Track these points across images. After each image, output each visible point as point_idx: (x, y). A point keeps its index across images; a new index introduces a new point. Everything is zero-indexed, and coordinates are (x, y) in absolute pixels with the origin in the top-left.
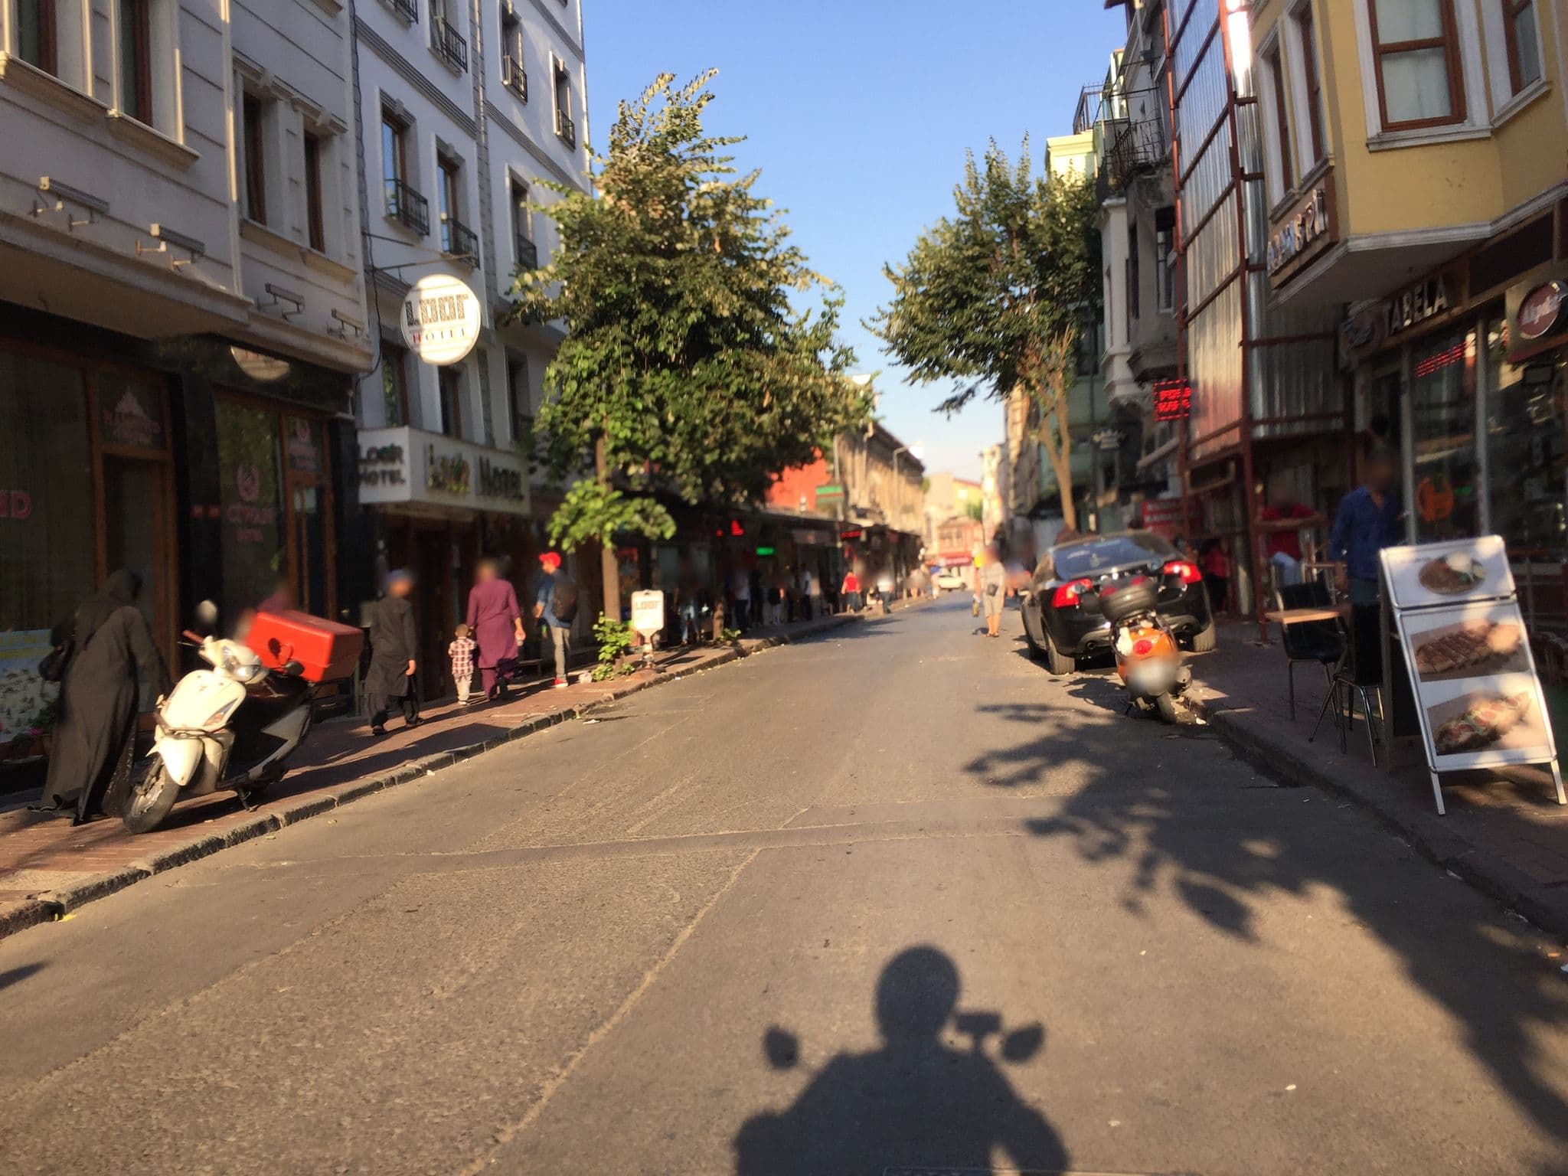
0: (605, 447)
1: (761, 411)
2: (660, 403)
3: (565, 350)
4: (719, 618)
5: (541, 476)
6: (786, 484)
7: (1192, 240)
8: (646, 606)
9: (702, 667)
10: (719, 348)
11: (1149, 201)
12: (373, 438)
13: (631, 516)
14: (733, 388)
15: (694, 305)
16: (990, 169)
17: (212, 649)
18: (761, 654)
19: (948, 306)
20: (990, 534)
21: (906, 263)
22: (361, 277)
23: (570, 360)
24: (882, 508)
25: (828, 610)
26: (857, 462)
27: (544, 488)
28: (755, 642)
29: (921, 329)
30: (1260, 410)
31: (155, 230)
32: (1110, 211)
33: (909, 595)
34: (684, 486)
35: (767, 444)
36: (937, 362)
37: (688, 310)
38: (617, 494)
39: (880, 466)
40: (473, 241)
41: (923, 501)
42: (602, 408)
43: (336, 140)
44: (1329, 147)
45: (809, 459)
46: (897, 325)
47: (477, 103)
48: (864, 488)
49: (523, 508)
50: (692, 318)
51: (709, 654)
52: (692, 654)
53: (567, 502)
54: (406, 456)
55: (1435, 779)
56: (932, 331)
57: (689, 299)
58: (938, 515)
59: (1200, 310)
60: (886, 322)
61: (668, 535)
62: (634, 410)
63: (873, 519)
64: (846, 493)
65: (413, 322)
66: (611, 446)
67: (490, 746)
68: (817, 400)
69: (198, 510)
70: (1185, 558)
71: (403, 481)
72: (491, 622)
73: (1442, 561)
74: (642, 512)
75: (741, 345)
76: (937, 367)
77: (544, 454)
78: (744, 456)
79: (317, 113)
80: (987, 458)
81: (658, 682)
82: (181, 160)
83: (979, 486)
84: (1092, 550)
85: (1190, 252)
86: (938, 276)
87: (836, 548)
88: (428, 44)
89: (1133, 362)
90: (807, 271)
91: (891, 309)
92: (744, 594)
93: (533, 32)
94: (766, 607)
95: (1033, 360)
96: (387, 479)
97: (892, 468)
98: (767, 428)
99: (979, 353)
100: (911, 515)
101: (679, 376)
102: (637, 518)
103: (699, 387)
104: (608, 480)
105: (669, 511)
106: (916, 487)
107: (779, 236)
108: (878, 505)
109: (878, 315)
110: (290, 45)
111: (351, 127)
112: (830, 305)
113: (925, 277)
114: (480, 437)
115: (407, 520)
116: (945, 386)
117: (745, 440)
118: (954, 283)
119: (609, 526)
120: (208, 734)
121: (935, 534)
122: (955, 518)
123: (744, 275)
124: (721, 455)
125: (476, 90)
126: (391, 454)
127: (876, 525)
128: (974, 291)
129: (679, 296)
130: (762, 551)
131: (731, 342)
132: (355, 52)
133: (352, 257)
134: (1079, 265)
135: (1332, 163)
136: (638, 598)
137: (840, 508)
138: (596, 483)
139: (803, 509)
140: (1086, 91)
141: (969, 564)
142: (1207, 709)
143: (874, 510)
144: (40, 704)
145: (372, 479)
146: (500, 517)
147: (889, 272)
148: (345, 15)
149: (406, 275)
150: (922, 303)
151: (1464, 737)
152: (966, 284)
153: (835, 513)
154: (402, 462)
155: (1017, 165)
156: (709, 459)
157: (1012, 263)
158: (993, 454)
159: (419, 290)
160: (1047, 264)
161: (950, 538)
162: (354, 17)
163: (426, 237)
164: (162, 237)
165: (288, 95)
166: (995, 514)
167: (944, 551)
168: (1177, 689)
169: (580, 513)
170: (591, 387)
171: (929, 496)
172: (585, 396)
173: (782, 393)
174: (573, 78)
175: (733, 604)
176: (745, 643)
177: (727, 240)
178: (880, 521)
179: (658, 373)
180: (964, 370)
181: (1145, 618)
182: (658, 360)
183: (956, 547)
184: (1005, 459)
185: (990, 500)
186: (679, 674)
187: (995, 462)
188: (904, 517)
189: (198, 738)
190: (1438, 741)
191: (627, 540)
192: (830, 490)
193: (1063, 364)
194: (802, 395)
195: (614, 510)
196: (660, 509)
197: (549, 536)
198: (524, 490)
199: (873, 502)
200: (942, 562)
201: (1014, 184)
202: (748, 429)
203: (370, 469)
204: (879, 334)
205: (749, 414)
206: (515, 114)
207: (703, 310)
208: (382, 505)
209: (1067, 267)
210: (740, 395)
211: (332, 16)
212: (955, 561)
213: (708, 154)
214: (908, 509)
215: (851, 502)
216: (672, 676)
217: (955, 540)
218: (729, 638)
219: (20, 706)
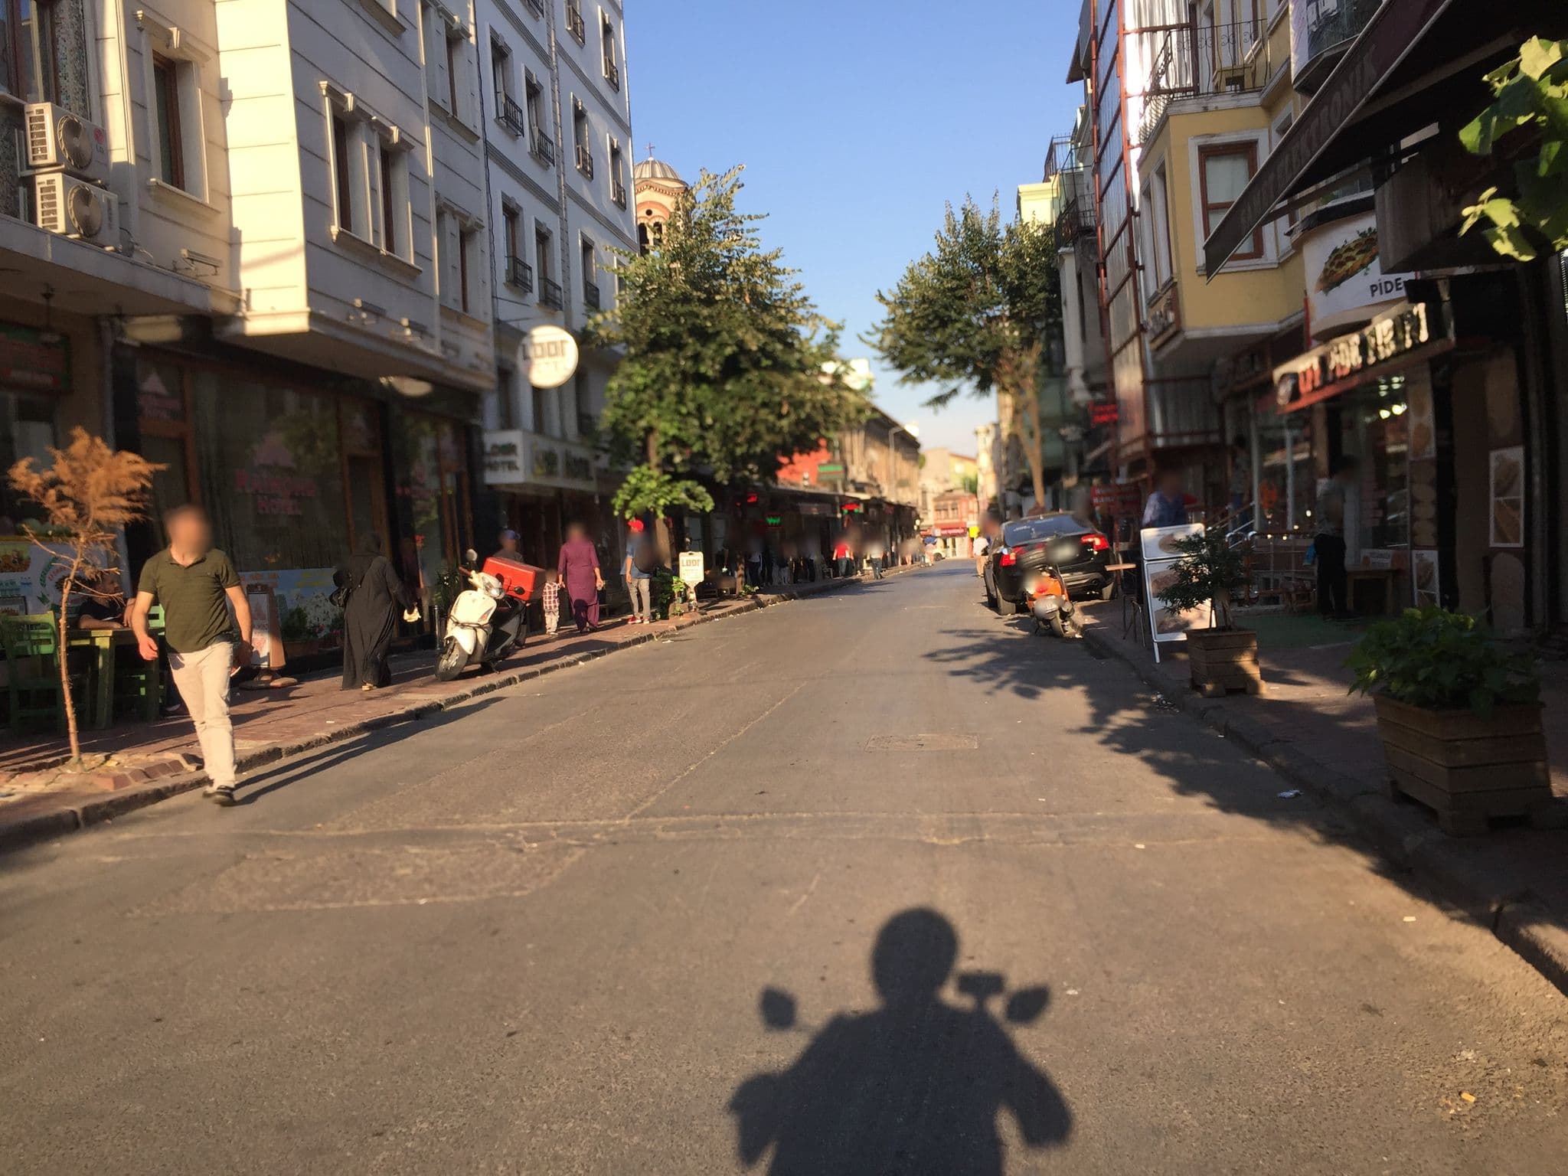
0: (655, 442)
1: (780, 416)
2: (700, 409)
3: (627, 368)
4: (740, 576)
5: (604, 461)
6: (798, 467)
7: (1111, 300)
8: (689, 563)
9: (731, 612)
10: (746, 370)
11: (1091, 257)
12: (494, 438)
13: (678, 494)
14: (759, 400)
15: (730, 342)
16: (966, 218)
17: (476, 578)
18: (775, 605)
19: (932, 326)
20: (984, 507)
21: (896, 290)
22: (491, 329)
23: (629, 377)
24: (879, 482)
25: (829, 573)
26: (854, 442)
27: (606, 471)
28: (770, 597)
29: (909, 343)
30: (1158, 428)
31: (358, 303)
32: (1065, 257)
33: (904, 563)
34: (715, 472)
35: (784, 440)
36: (924, 369)
37: (725, 345)
38: (667, 477)
39: (877, 444)
40: (558, 292)
41: (919, 475)
42: (655, 412)
43: (478, 235)
44: (1175, 270)
45: (814, 447)
46: (888, 340)
47: (560, 188)
48: (862, 464)
49: (590, 487)
50: (728, 351)
51: (736, 604)
52: (721, 604)
53: (628, 482)
54: (520, 450)
55: (1156, 646)
56: (919, 345)
57: (725, 335)
58: (934, 488)
59: (1119, 351)
60: (879, 336)
61: (709, 509)
62: (680, 413)
63: (871, 493)
64: (846, 470)
65: (526, 358)
66: (662, 440)
67: (609, 652)
68: (826, 410)
69: (399, 491)
70: (1099, 533)
71: (517, 468)
72: (577, 571)
73: (1172, 535)
74: (687, 491)
75: (766, 368)
76: (923, 373)
77: (606, 446)
78: (767, 449)
79: (467, 218)
80: (982, 436)
81: (703, 621)
82: (412, 273)
83: (974, 460)
84: (1033, 525)
85: (1111, 309)
86: (924, 302)
87: (836, 519)
88: (529, 150)
89: (1085, 376)
90: (817, 316)
91: (884, 326)
92: (756, 558)
93: (596, 119)
94: (776, 568)
95: (1007, 368)
96: (506, 466)
97: (888, 445)
98: (786, 430)
99: (960, 363)
100: (907, 489)
101: (715, 390)
102: (683, 496)
103: (732, 398)
104: (658, 466)
105: (709, 491)
106: (912, 463)
107: (794, 290)
108: (875, 480)
109: (872, 330)
110: (451, 173)
111: (485, 223)
112: (833, 329)
113: (912, 302)
114: (557, 433)
115: (514, 495)
116: (932, 388)
117: (768, 438)
118: (936, 308)
119: (662, 502)
120: (481, 627)
121: (931, 506)
122: (951, 491)
123: (767, 319)
124: (749, 447)
125: (559, 177)
126: (510, 449)
127: (873, 498)
128: (953, 314)
129: (718, 333)
130: (771, 521)
131: (756, 365)
132: (487, 166)
133: (486, 314)
134: (1042, 295)
135: (1175, 280)
136: (684, 557)
137: (839, 484)
138: (649, 469)
139: (806, 483)
140: (1055, 141)
141: (963, 535)
142: (1084, 629)
143: (873, 483)
144: (332, 616)
145: (493, 467)
146: (573, 492)
147: (881, 298)
148: (480, 142)
149: (522, 326)
150: (910, 323)
151: (1172, 625)
152: (947, 309)
153: (835, 487)
154: (516, 454)
155: (988, 216)
156: (739, 451)
157: (985, 293)
158: (988, 431)
159: (532, 337)
160: (1015, 293)
161: (946, 510)
162: (486, 142)
163: (529, 294)
164: (363, 309)
165: (451, 209)
166: (989, 487)
167: (940, 522)
168: (1065, 616)
169: (637, 491)
170: (645, 396)
171: (924, 471)
172: (641, 403)
173: (798, 405)
174: (623, 152)
175: (751, 568)
176: (762, 597)
177: (755, 295)
178: (877, 495)
179: (698, 387)
180: (946, 376)
181: (1044, 570)
182: (699, 379)
183: (951, 518)
184: (998, 437)
185: (984, 475)
186: (717, 617)
187: (989, 440)
188: (900, 490)
189: (474, 629)
190: (1158, 627)
191: (675, 513)
192: (831, 468)
193: (1033, 371)
194: (814, 407)
195: (665, 489)
196: (701, 489)
197: (613, 508)
198: (593, 473)
199: (871, 477)
200: (938, 532)
201: (985, 231)
202: (771, 429)
203: (494, 459)
204: (874, 346)
205: (771, 418)
206: (585, 192)
207: (737, 345)
208: (501, 485)
209: (1033, 297)
210: (764, 405)
211: (473, 144)
212: (950, 532)
213: (739, 227)
214: (903, 484)
215: (850, 477)
216: (712, 618)
217: (950, 511)
218: (749, 593)
219: (323, 616)
